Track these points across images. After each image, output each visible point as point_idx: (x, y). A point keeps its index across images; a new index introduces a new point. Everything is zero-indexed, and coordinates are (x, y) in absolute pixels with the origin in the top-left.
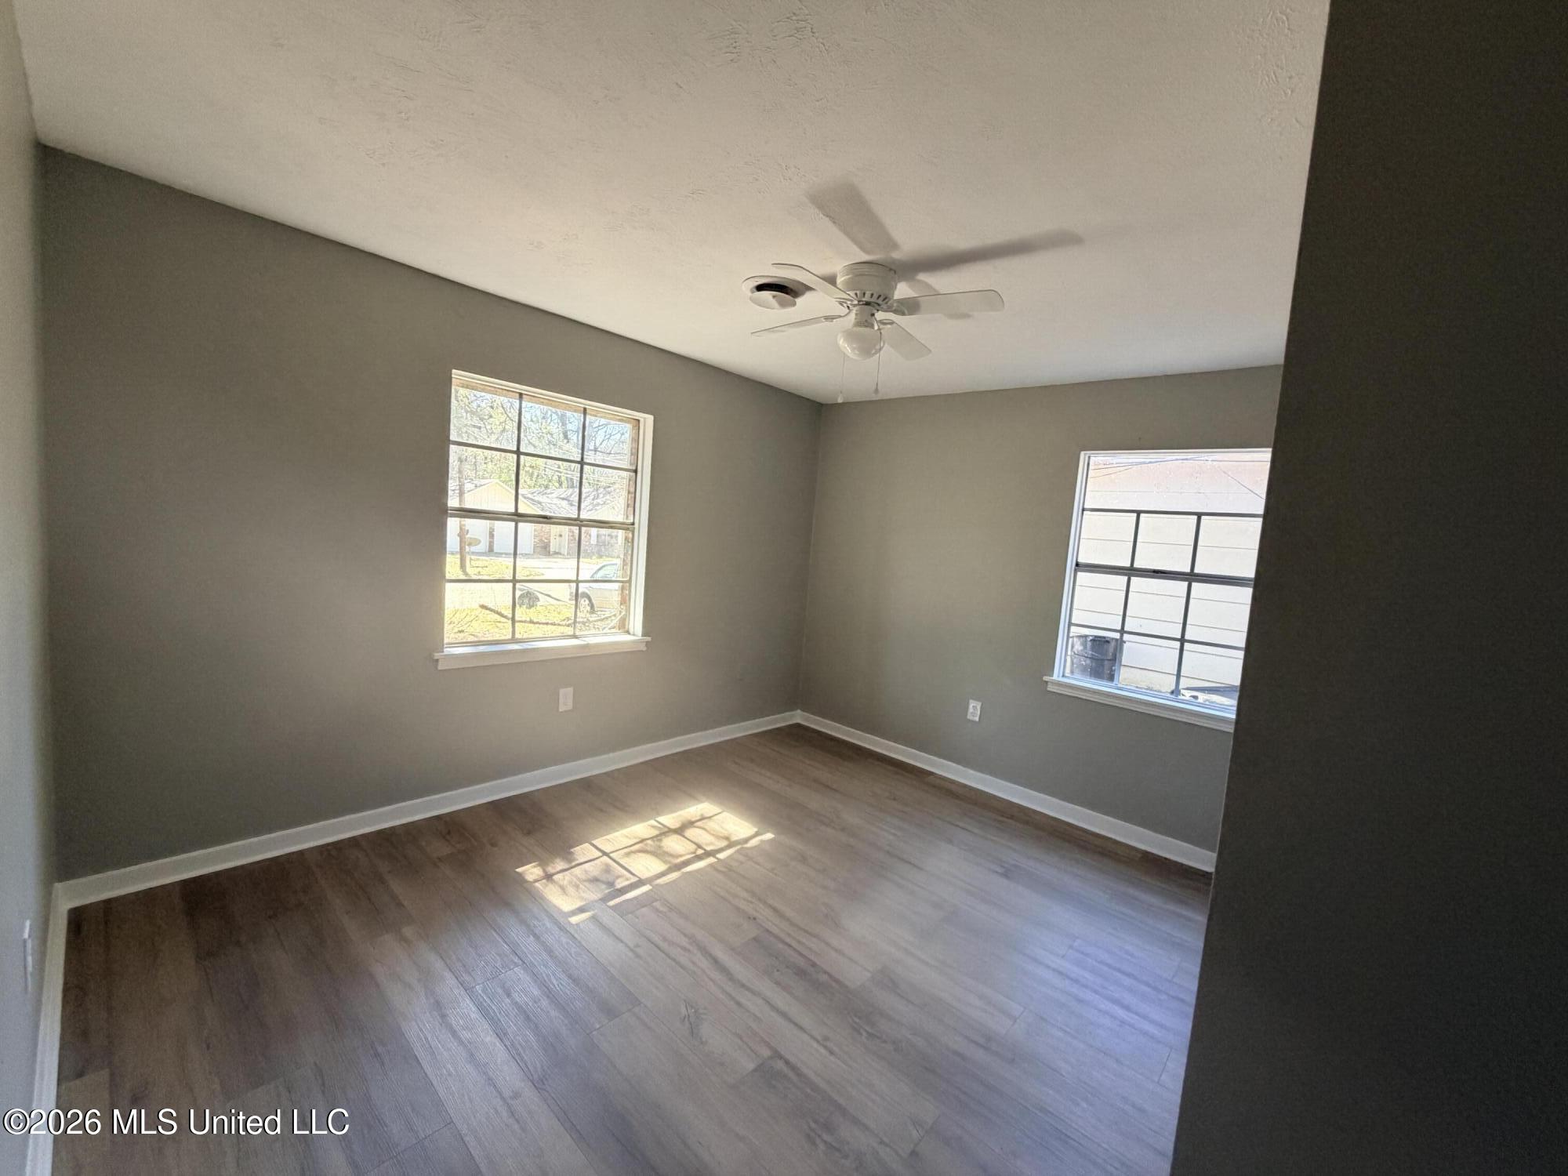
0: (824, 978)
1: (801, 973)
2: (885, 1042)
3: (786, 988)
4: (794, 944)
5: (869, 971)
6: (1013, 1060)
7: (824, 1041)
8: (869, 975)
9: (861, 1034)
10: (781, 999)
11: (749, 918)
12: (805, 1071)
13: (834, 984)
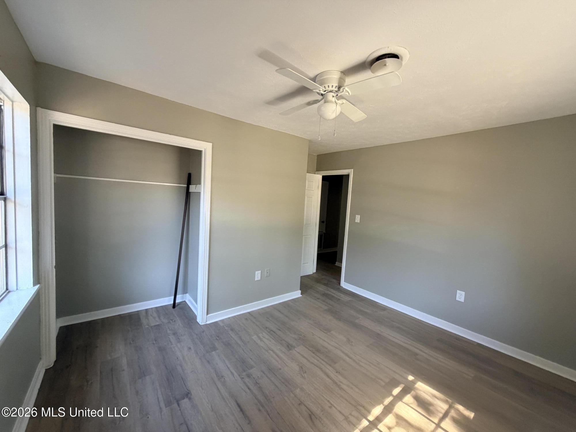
0: (311, 349)
1: (318, 351)
2: (297, 334)
3: (323, 347)
4: (321, 361)
5: (295, 350)
6: (266, 328)
7: (313, 335)
8: (296, 349)
9: (304, 335)
10: (326, 345)
11: (339, 373)
12: (319, 330)
13: (308, 347)
